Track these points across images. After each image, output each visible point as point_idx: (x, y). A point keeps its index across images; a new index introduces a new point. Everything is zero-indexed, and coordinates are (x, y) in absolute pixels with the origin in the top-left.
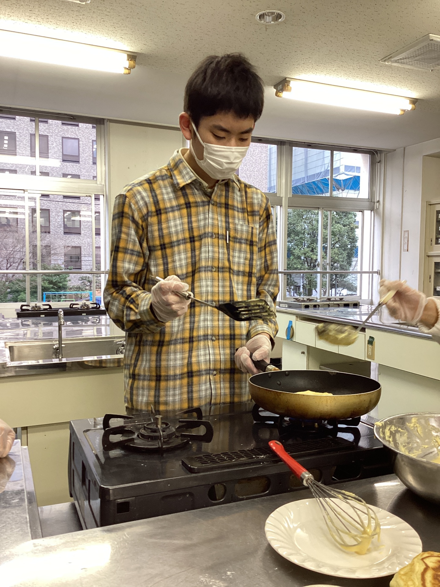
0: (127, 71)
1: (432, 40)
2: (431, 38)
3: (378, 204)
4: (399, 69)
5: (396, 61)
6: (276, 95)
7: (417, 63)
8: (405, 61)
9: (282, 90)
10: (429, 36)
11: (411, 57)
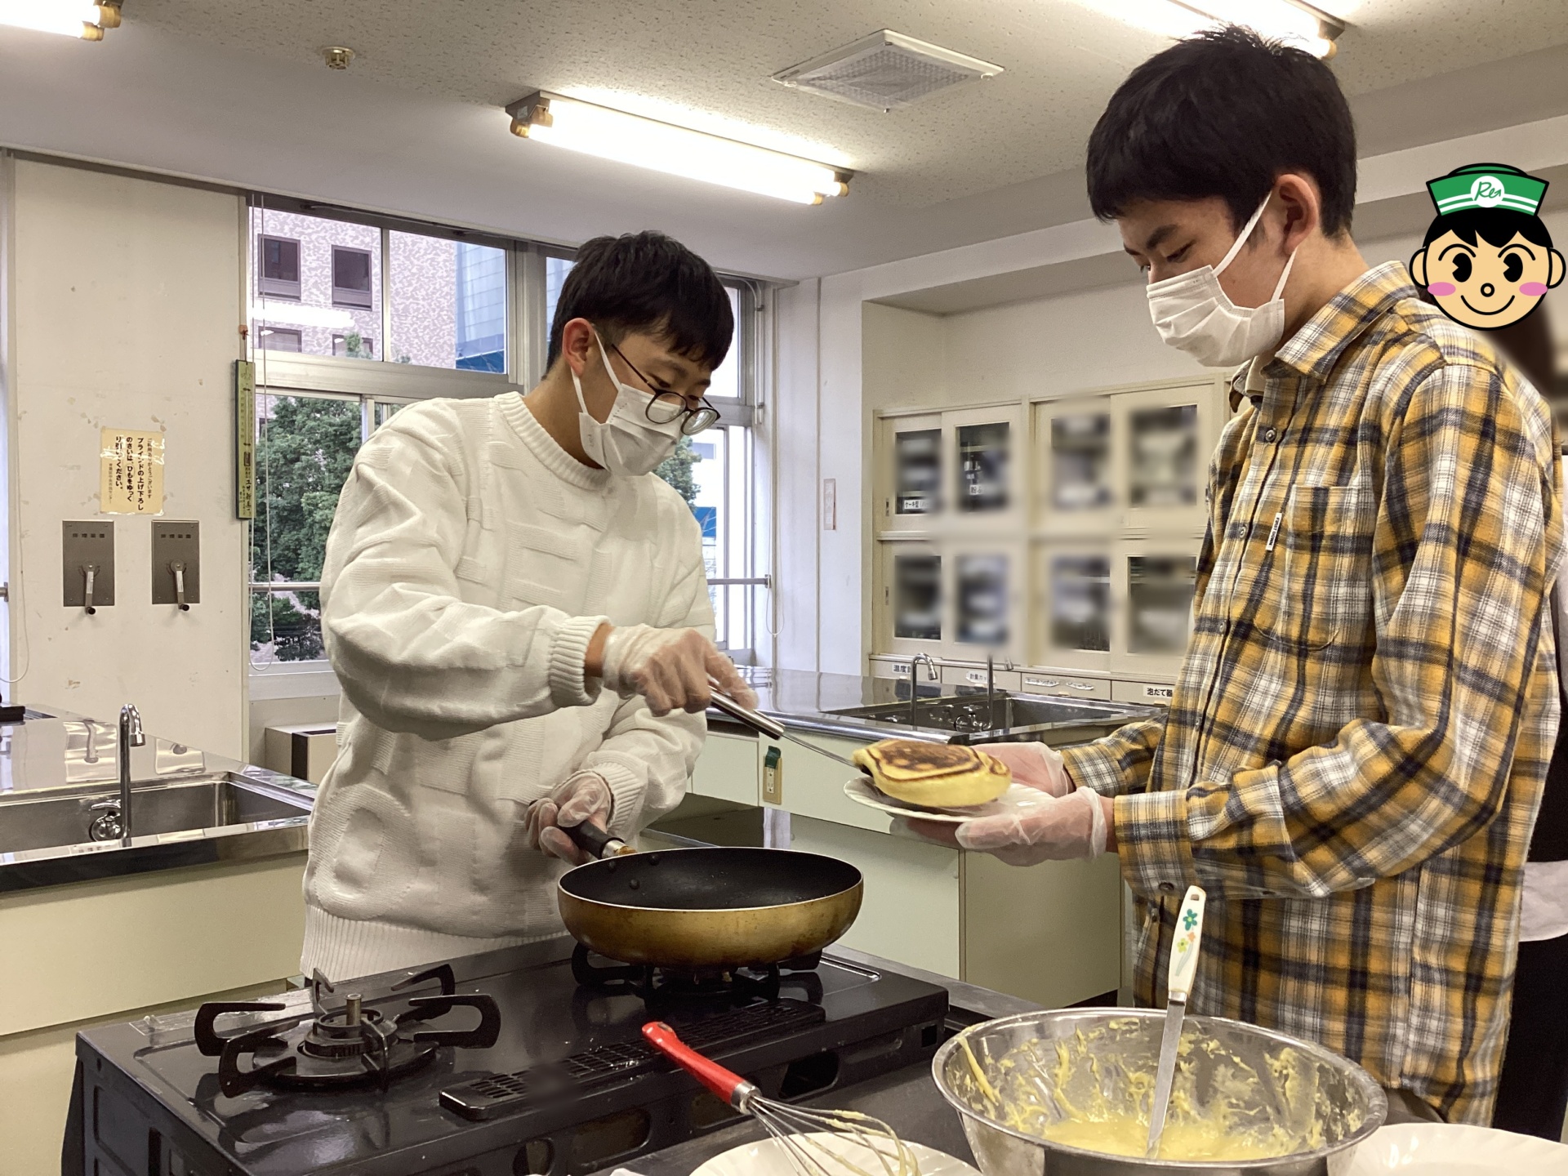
0: (94, 33)
1: (891, 44)
2: (889, 40)
3: (761, 411)
4: (815, 99)
5: (808, 83)
6: (513, 129)
7: (856, 90)
8: (829, 83)
9: (527, 121)
10: (884, 34)
11: (843, 76)
